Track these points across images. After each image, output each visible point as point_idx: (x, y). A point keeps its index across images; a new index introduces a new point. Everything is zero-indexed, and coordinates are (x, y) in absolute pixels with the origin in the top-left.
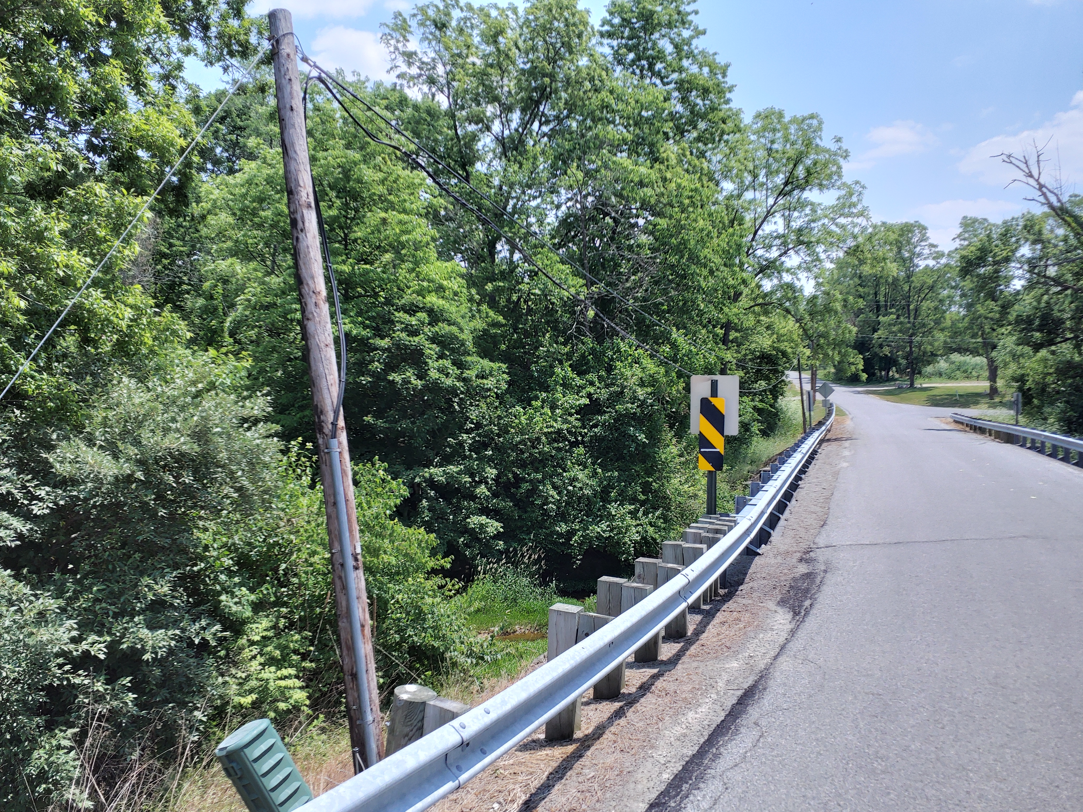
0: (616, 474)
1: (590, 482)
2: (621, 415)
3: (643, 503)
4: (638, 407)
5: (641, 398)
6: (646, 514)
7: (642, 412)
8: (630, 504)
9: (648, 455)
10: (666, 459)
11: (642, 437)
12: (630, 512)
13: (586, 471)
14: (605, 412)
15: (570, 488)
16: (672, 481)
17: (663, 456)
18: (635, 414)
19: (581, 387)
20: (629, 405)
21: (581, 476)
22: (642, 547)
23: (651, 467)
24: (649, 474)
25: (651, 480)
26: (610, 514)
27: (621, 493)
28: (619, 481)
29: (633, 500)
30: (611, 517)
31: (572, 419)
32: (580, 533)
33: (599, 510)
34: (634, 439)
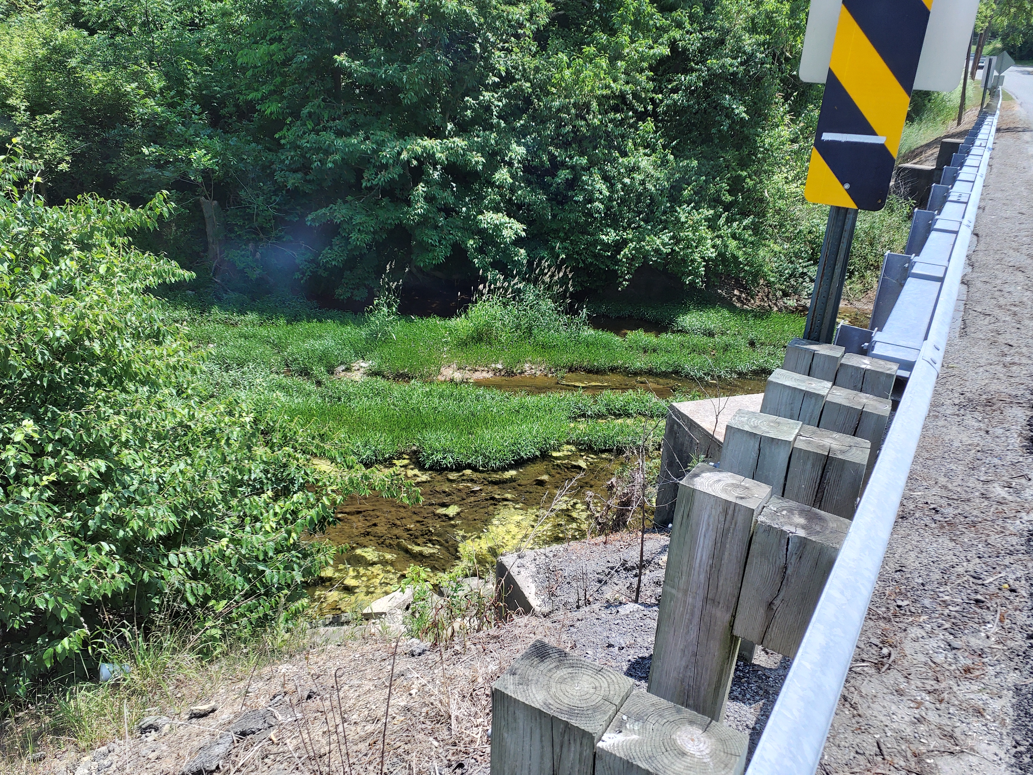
0: (695, 163)
1: (657, 174)
2: (715, 75)
3: (727, 207)
4: (741, 64)
5: (748, 49)
6: (729, 221)
7: (747, 71)
8: (710, 207)
9: (747, 138)
10: (771, 145)
11: (740, 110)
12: (707, 219)
13: (653, 158)
14: (693, 70)
15: (627, 181)
16: (775, 177)
17: (767, 141)
18: (734, 74)
19: (663, 30)
20: (729, 61)
21: (645, 163)
22: (716, 265)
23: (749, 154)
24: (743, 165)
25: (744, 174)
26: (678, 219)
27: (700, 192)
28: (699, 173)
29: (715, 201)
30: (679, 225)
31: (642, 78)
32: (632, 245)
33: (665, 213)
34: (729, 113)
